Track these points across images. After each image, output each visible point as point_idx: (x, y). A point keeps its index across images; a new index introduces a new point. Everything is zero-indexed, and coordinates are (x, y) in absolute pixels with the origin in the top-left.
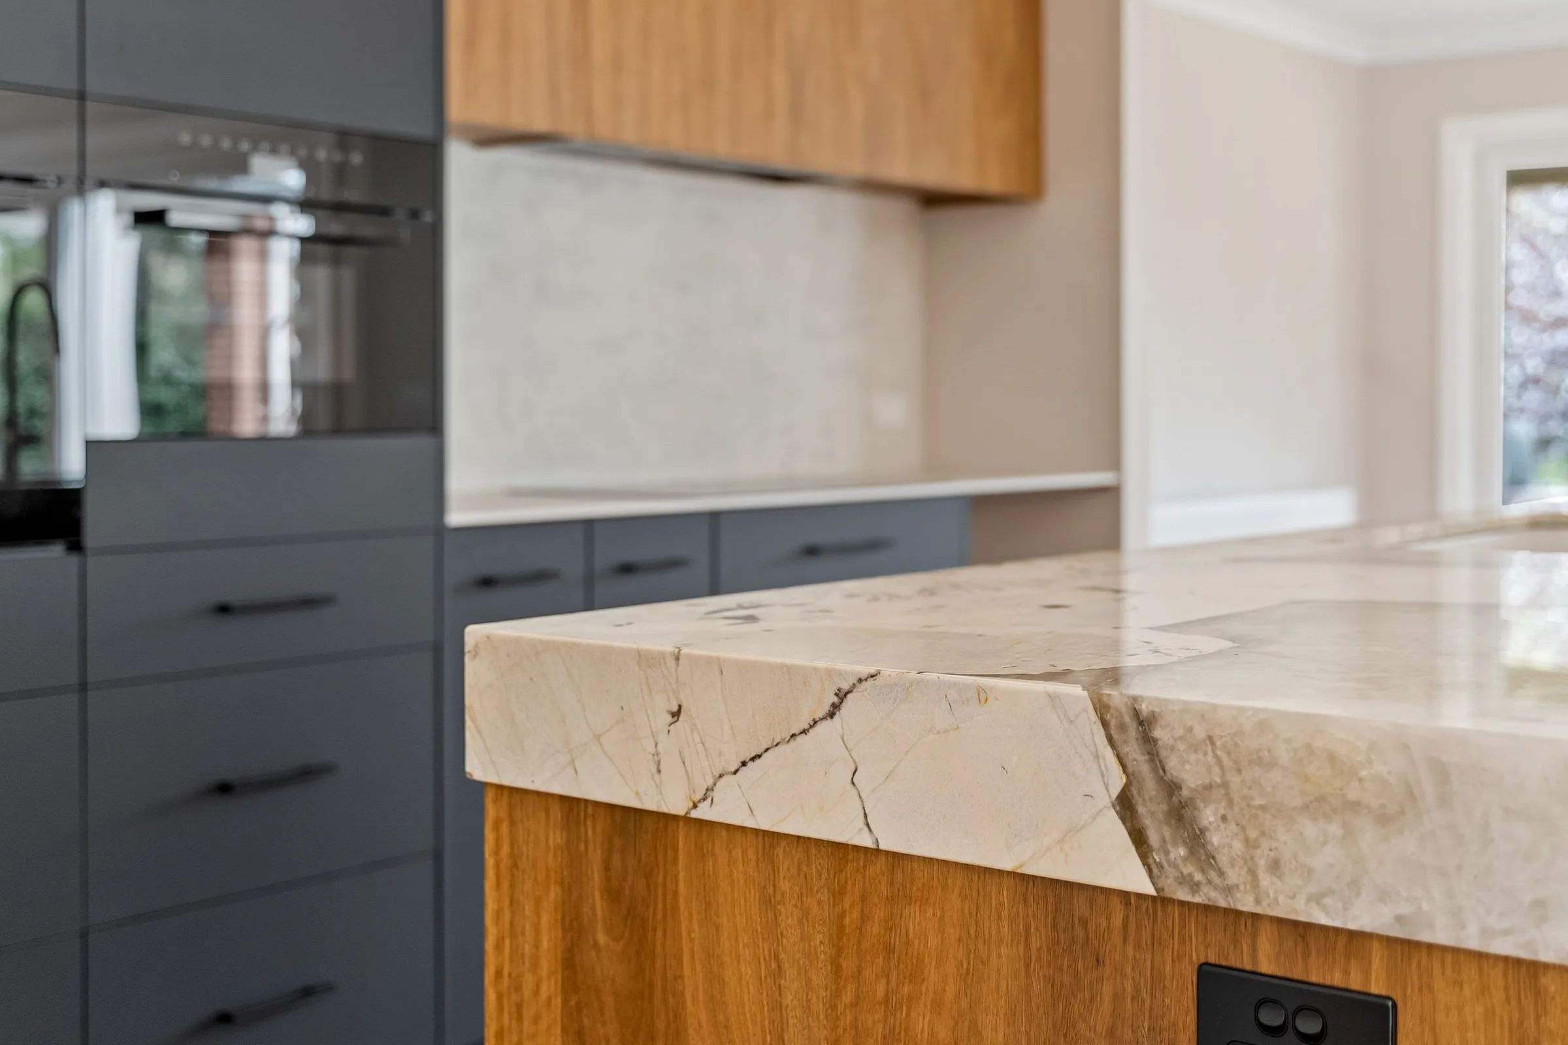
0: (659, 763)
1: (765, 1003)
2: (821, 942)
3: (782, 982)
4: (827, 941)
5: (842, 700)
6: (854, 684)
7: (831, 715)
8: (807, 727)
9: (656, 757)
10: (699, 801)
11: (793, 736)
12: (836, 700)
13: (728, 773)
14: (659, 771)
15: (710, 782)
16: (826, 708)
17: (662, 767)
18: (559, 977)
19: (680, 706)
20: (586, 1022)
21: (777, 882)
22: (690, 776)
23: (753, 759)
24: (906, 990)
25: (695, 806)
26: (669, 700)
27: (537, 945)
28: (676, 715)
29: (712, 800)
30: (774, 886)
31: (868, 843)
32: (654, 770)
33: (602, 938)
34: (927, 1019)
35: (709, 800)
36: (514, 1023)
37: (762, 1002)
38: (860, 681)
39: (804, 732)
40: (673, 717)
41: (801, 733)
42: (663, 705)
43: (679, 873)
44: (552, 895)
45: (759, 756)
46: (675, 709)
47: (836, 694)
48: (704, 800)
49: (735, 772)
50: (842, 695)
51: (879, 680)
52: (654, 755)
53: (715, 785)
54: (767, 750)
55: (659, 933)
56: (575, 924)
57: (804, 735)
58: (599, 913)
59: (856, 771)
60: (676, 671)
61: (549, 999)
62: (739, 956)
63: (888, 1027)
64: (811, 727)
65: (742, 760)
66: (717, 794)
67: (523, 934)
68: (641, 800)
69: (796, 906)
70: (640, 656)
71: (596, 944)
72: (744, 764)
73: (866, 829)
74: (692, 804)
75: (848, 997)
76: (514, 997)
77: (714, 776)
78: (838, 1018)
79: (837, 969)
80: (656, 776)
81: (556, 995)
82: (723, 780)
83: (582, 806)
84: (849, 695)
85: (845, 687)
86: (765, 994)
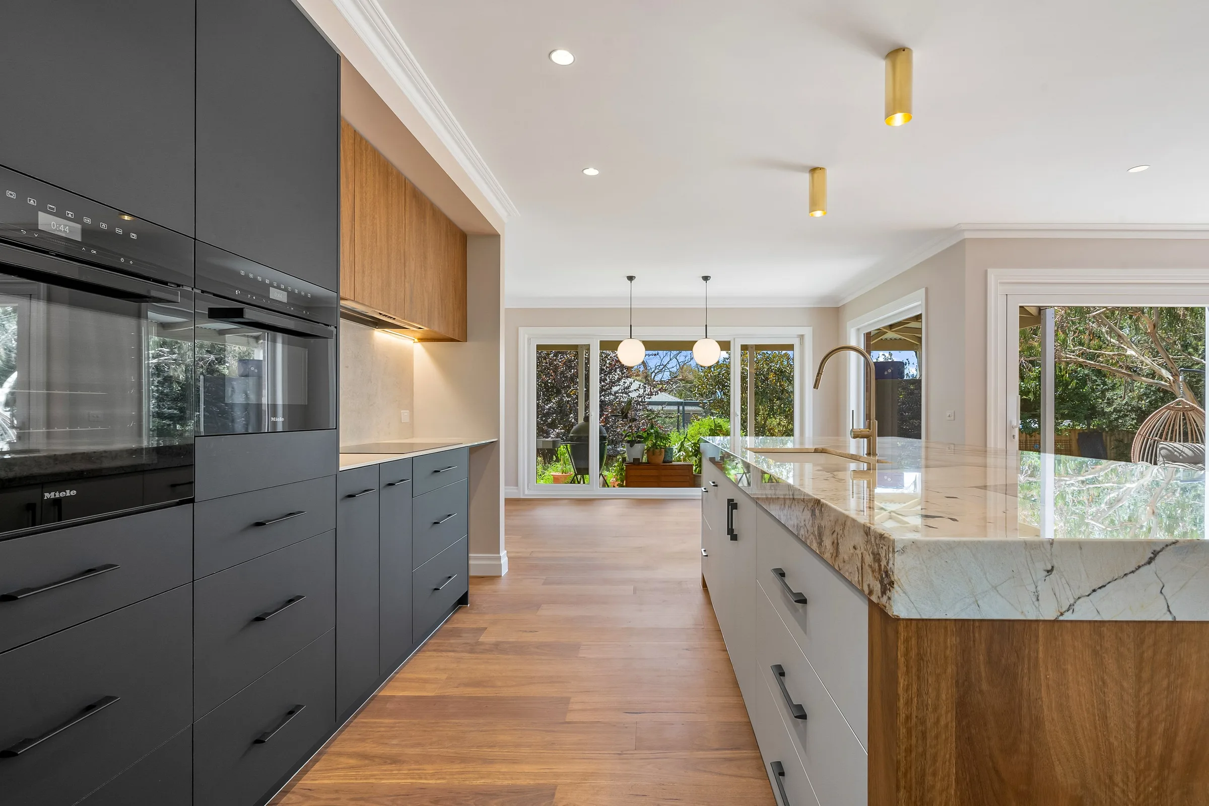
0: (1038, 596)
1: (1095, 701)
2: (1130, 668)
3: (1106, 690)
4: (1133, 667)
5: (1155, 556)
6: (1163, 548)
7: (1149, 563)
8: (1134, 569)
9: (1036, 594)
10: (1065, 612)
11: (1126, 575)
12: (1152, 555)
13: (1084, 596)
14: (1038, 600)
15: (1072, 601)
16: (1146, 559)
17: (1039, 598)
18: (954, 713)
19: (1053, 567)
20: (973, 731)
21: (1102, 644)
22: (1059, 600)
23: (1100, 588)
24: (1179, 681)
25: (1062, 614)
26: (1045, 564)
27: (938, 697)
28: (1049, 572)
29: (1073, 610)
30: (1101, 646)
31: (1170, 619)
32: (1034, 599)
33: (985, 686)
34: (1191, 692)
35: (1071, 610)
36: (920, 742)
37: (1093, 701)
38: (1167, 546)
39: (1133, 572)
40: (1048, 573)
41: (1130, 573)
42: (1040, 567)
43: (1039, 648)
44: (949, 670)
45: (1104, 586)
46: (1049, 568)
47: (1152, 553)
48: (1068, 611)
49: (1088, 595)
50: (1155, 554)
51: (1177, 545)
52: (1034, 592)
53: (1075, 603)
54: (1109, 582)
55: (1026, 679)
56: (966, 683)
57: (1132, 574)
58: (983, 674)
59: (1163, 586)
60: (1051, 550)
61: (947, 726)
62: (1079, 682)
63: (1169, 700)
64: (1137, 569)
65: (1093, 589)
66: (1076, 607)
67: (927, 694)
68: (1025, 615)
69: (1114, 653)
70: (1026, 544)
71: (981, 691)
72: (1094, 591)
73: (1168, 613)
74: (1060, 614)
75: (1146, 689)
76: (920, 728)
77: (1074, 598)
78: (1139, 701)
79: (1139, 678)
80: (1036, 603)
81: (952, 722)
82: (1080, 600)
83: (972, 623)
84: (1160, 553)
85: (1158, 549)
86: (1095, 697)
